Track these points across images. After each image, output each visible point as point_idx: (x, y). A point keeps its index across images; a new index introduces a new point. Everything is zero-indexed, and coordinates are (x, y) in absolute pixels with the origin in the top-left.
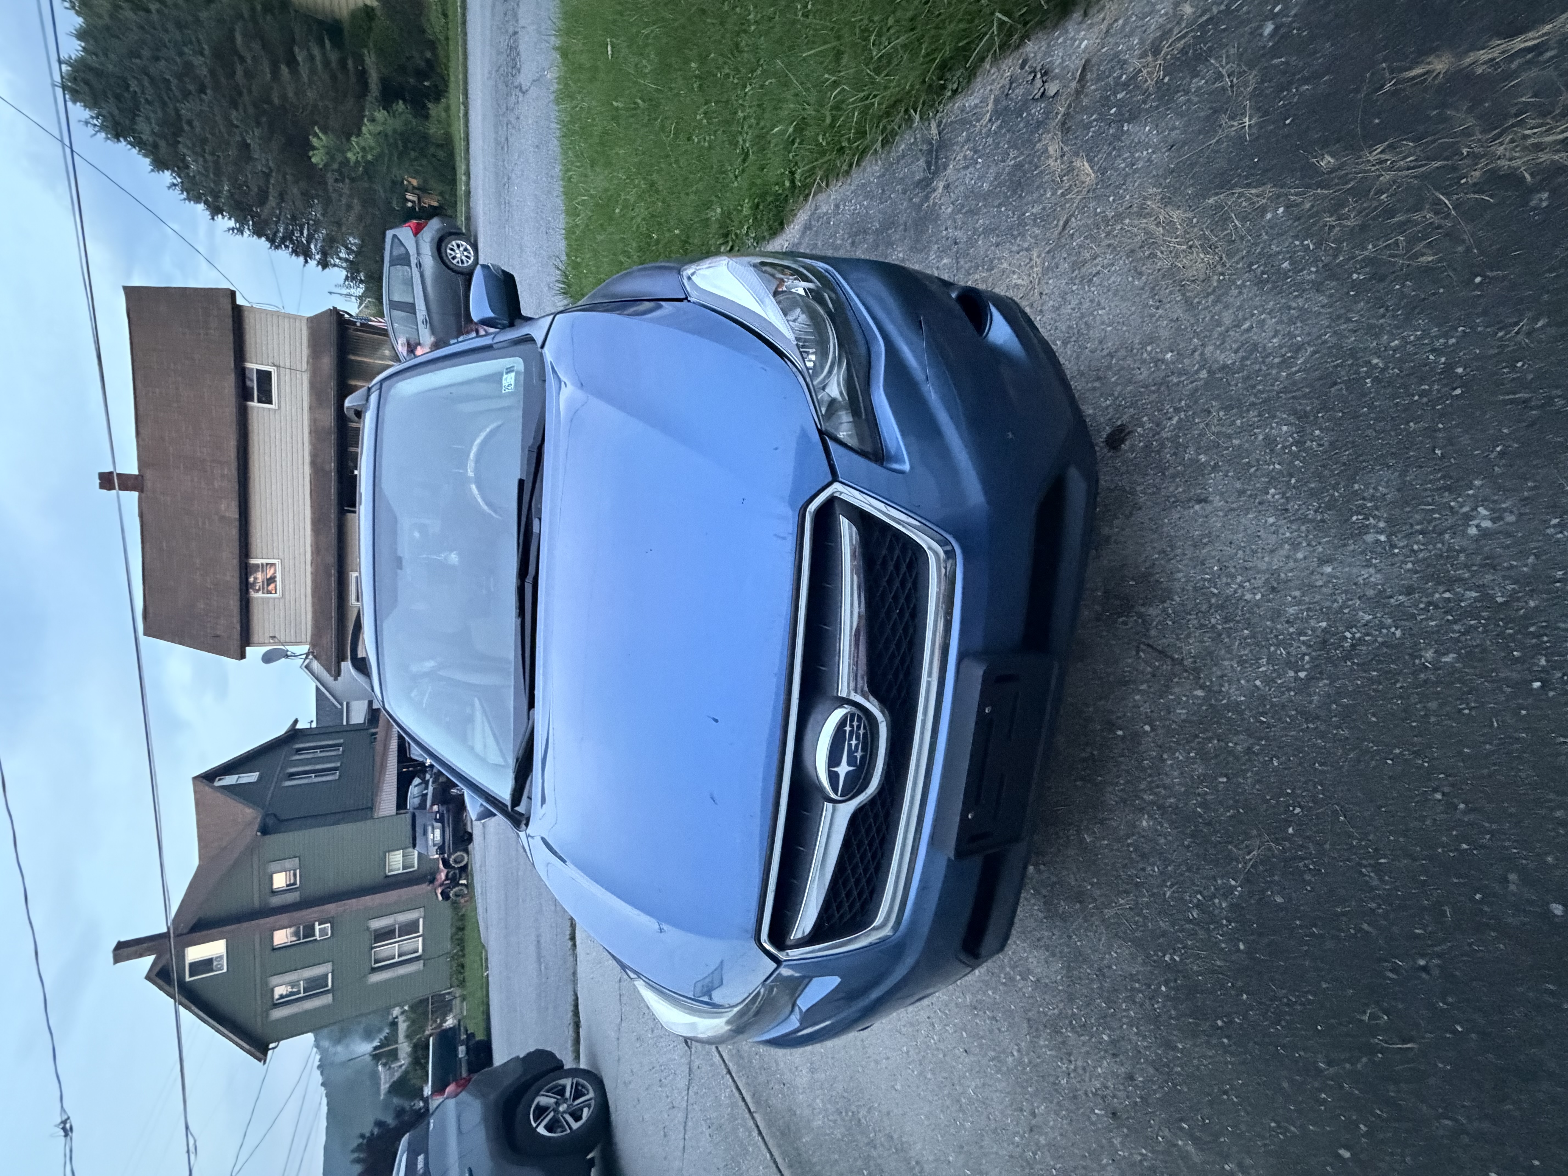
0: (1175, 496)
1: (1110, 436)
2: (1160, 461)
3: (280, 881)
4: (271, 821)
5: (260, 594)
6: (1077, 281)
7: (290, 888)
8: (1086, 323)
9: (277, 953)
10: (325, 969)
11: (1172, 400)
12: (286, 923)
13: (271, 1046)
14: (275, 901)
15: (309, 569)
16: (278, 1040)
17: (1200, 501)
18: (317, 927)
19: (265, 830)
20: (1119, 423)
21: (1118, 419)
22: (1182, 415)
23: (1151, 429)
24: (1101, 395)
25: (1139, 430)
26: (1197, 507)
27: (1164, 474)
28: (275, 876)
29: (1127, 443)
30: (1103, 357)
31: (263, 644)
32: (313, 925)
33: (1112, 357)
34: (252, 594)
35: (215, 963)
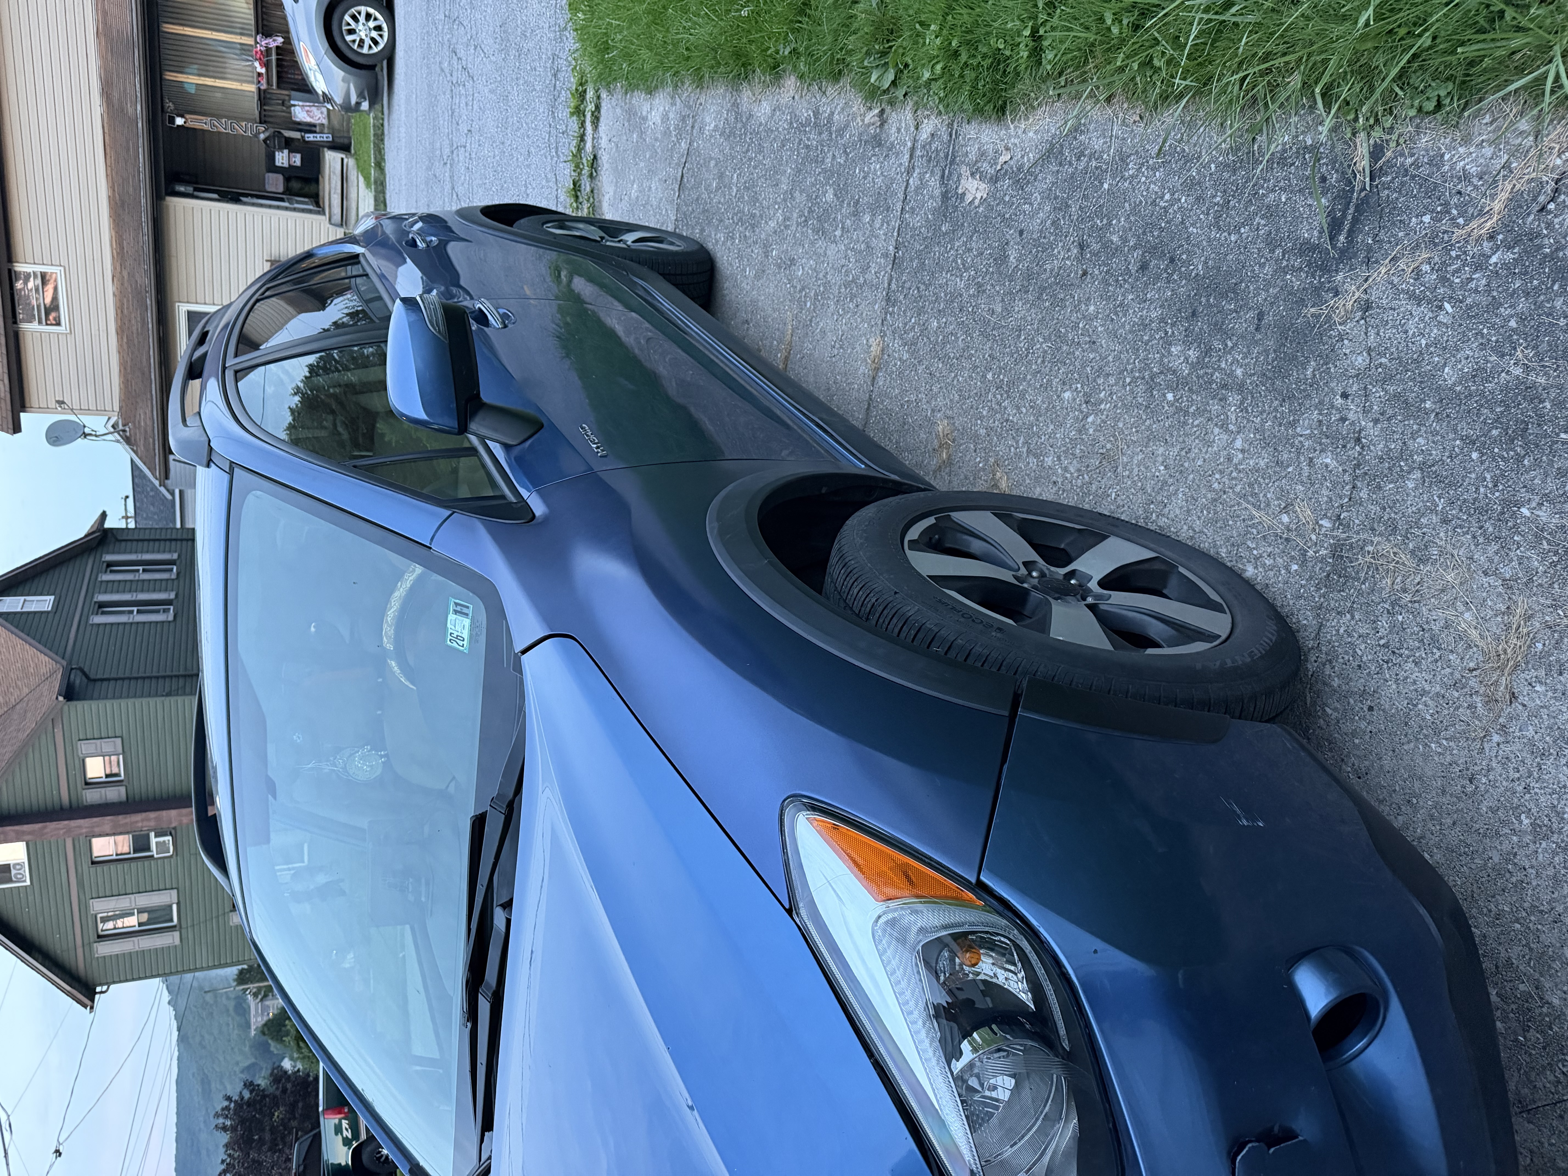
3: (95, 768)
4: (78, 679)
5: (34, 326)
7: (111, 780)
9: (99, 868)
10: (168, 898)
12: (107, 828)
13: (98, 989)
14: (91, 796)
15: (110, 289)
16: (109, 984)
18: (154, 840)
19: (70, 693)
28: (88, 761)
31: (46, 410)
32: (148, 836)
34: (24, 326)
35: (13, 872)
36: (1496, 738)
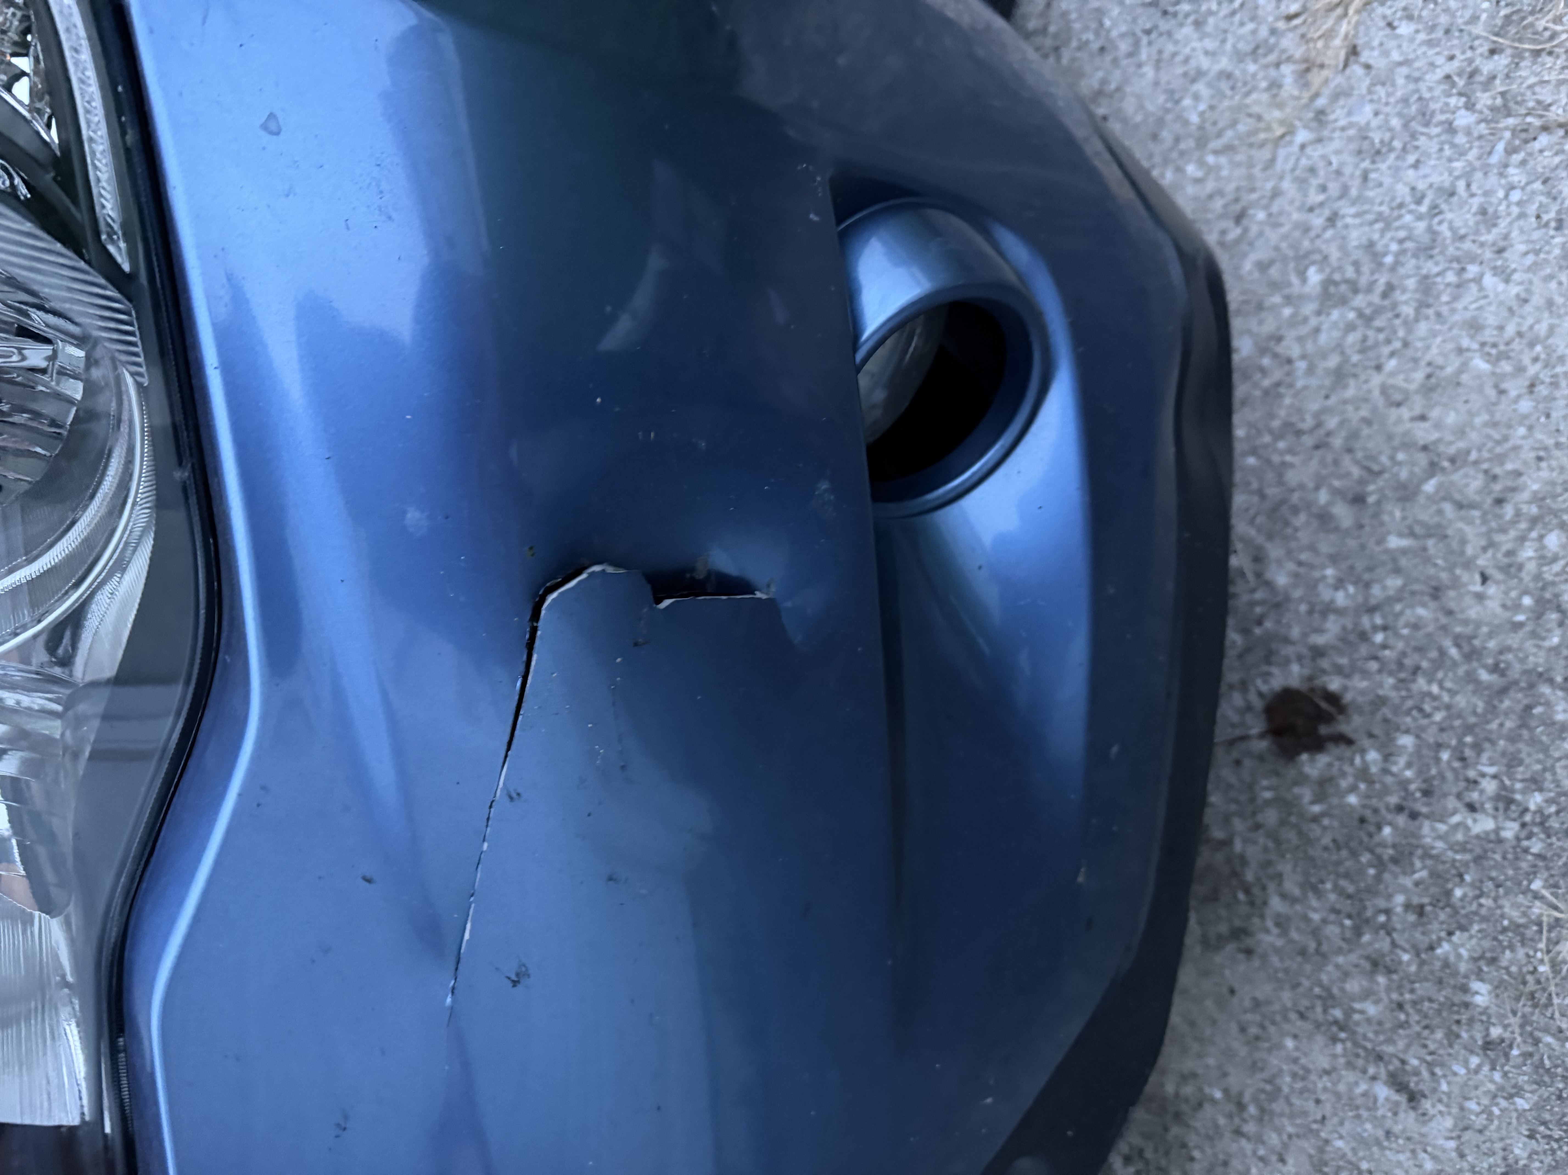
0: (1349, 1012)
1: (1287, 696)
2: (1372, 891)
6: (1484, 100)
8: (1426, 285)
11: (1513, 762)
17: (1398, 1083)
20: (1334, 684)
21: (1339, 670)
22: (1510, 830)
23: (1404, 784)
24: (1334, 559)
25: (1373, 756)
26: (1383, 1091)
27: (1358, 932)
29: (1323, 759)
30: (1408, 445)
33: (1433, 468)
36: (1302, 136)
